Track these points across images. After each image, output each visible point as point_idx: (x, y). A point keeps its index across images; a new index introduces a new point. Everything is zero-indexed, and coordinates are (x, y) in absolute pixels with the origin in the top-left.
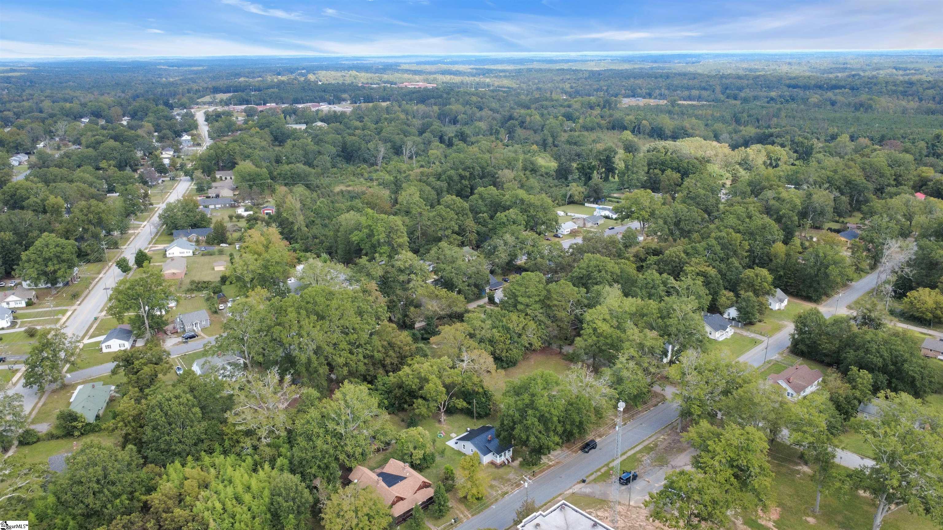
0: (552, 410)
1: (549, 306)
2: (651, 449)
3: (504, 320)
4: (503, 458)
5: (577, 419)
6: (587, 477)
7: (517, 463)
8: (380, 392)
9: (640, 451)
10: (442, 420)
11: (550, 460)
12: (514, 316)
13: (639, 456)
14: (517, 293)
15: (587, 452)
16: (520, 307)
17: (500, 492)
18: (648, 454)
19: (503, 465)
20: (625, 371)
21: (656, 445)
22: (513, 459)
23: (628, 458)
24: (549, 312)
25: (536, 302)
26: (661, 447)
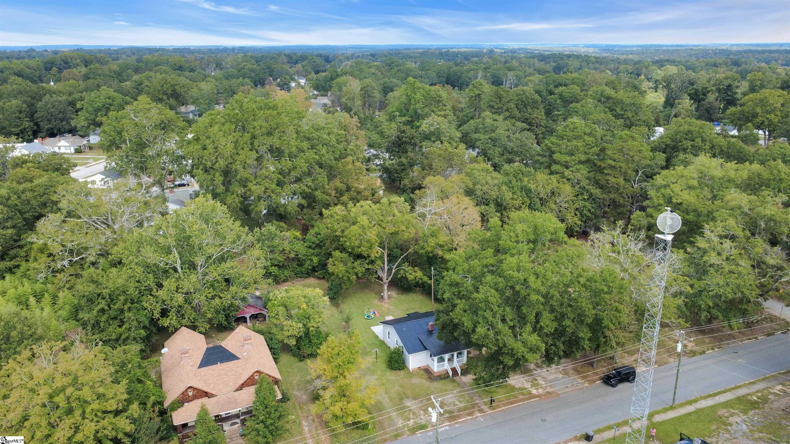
0: (532, 279)
1: (600, 170)
2: (754, 405)
3: (526, 179)
4: (446, 366)
5: (590, 312)
6: (599, 431)
7: (469, 378)
8: (308, 244)
9: (727, 405)
10: (386, 296)
11: (535, 385)
12: (542, 176)
13: (722, 412)
14: (554, 148)
15: (613, 386)
16: (555, 167)
17: (411, 423)
18: (745, 412)
19: (444, 377)
20: (714, 254)
21: (765, 400)
22: (465, 372)
23: (698, 411)
24: (599, 176)
25: (581, 162)
26: (776, 405)
